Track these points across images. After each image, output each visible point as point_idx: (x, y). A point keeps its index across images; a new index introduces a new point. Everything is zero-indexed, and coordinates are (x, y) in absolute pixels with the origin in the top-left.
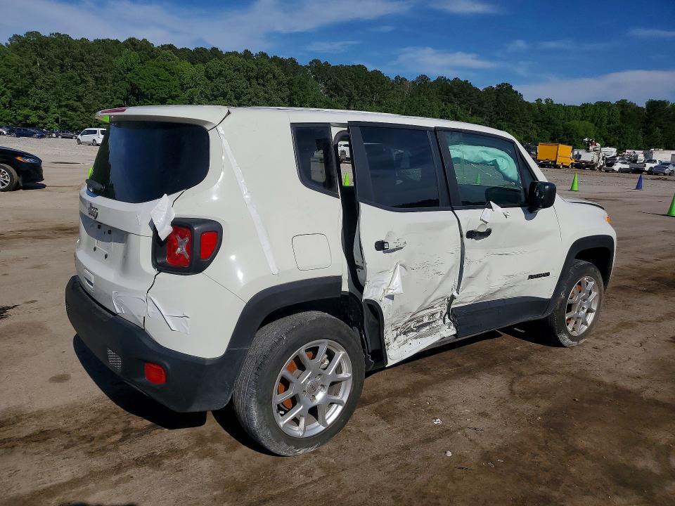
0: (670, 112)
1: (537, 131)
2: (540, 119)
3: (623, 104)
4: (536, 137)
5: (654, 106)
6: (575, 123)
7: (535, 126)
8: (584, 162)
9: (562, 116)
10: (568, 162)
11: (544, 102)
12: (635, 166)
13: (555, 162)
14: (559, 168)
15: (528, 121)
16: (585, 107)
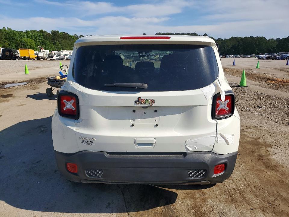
0: (60, 35)
1: (8, 43)
2: (7, 37)
3: (42, 31)
4: (8, 46)
5: (54, 33)
6: (25, 39)
7: (6, 40)
8: (40, 56)
9: (18, 36)
10: (34, 57)
11: (6, 29)
12: (61, 57)
13: (29, 57)
14: (31, 60)
15: (2, 38)
16: (27, 32)
